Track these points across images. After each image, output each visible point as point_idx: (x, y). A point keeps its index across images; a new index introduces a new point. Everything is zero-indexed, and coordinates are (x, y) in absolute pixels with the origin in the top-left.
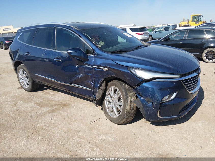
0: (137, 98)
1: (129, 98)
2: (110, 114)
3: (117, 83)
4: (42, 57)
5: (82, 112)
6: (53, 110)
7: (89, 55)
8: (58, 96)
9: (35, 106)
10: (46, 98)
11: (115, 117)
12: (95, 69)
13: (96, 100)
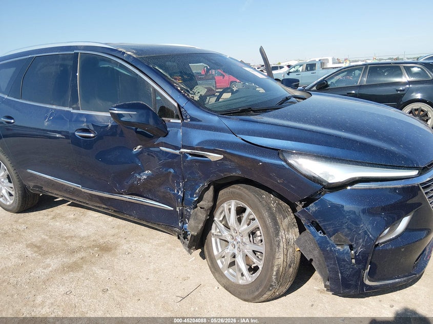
0: (300, 232)
1: (282, 233)
2: (226, 273)
3: (247, 191)
4: (44, 128)
5: (152, 267)
6: (75, 263)
7: (169, 121)
8: (87, 224)
9: (29, 252)
10: (57, 230)
11: (241, 282)
12: (187, 157)
13: (189, 237)
